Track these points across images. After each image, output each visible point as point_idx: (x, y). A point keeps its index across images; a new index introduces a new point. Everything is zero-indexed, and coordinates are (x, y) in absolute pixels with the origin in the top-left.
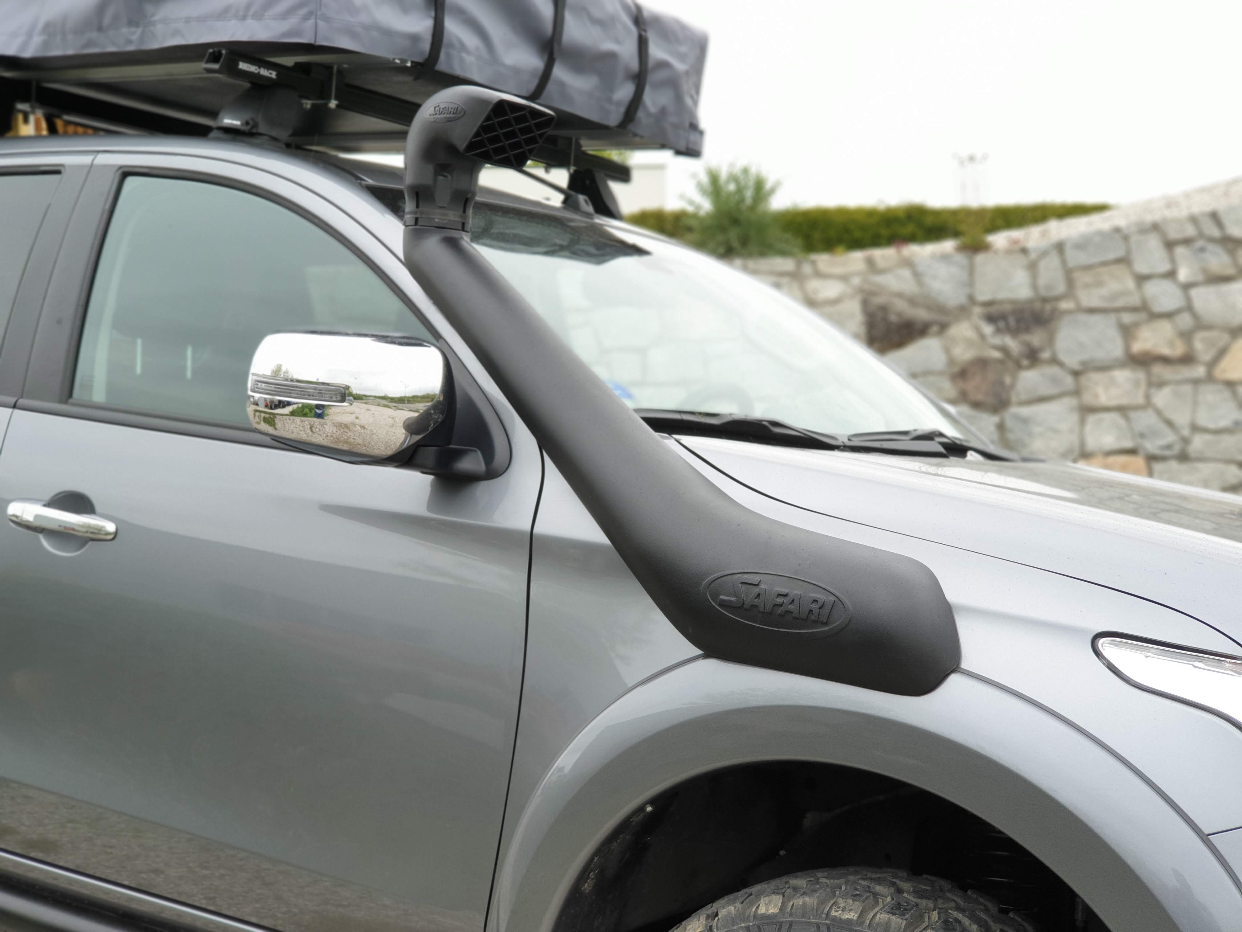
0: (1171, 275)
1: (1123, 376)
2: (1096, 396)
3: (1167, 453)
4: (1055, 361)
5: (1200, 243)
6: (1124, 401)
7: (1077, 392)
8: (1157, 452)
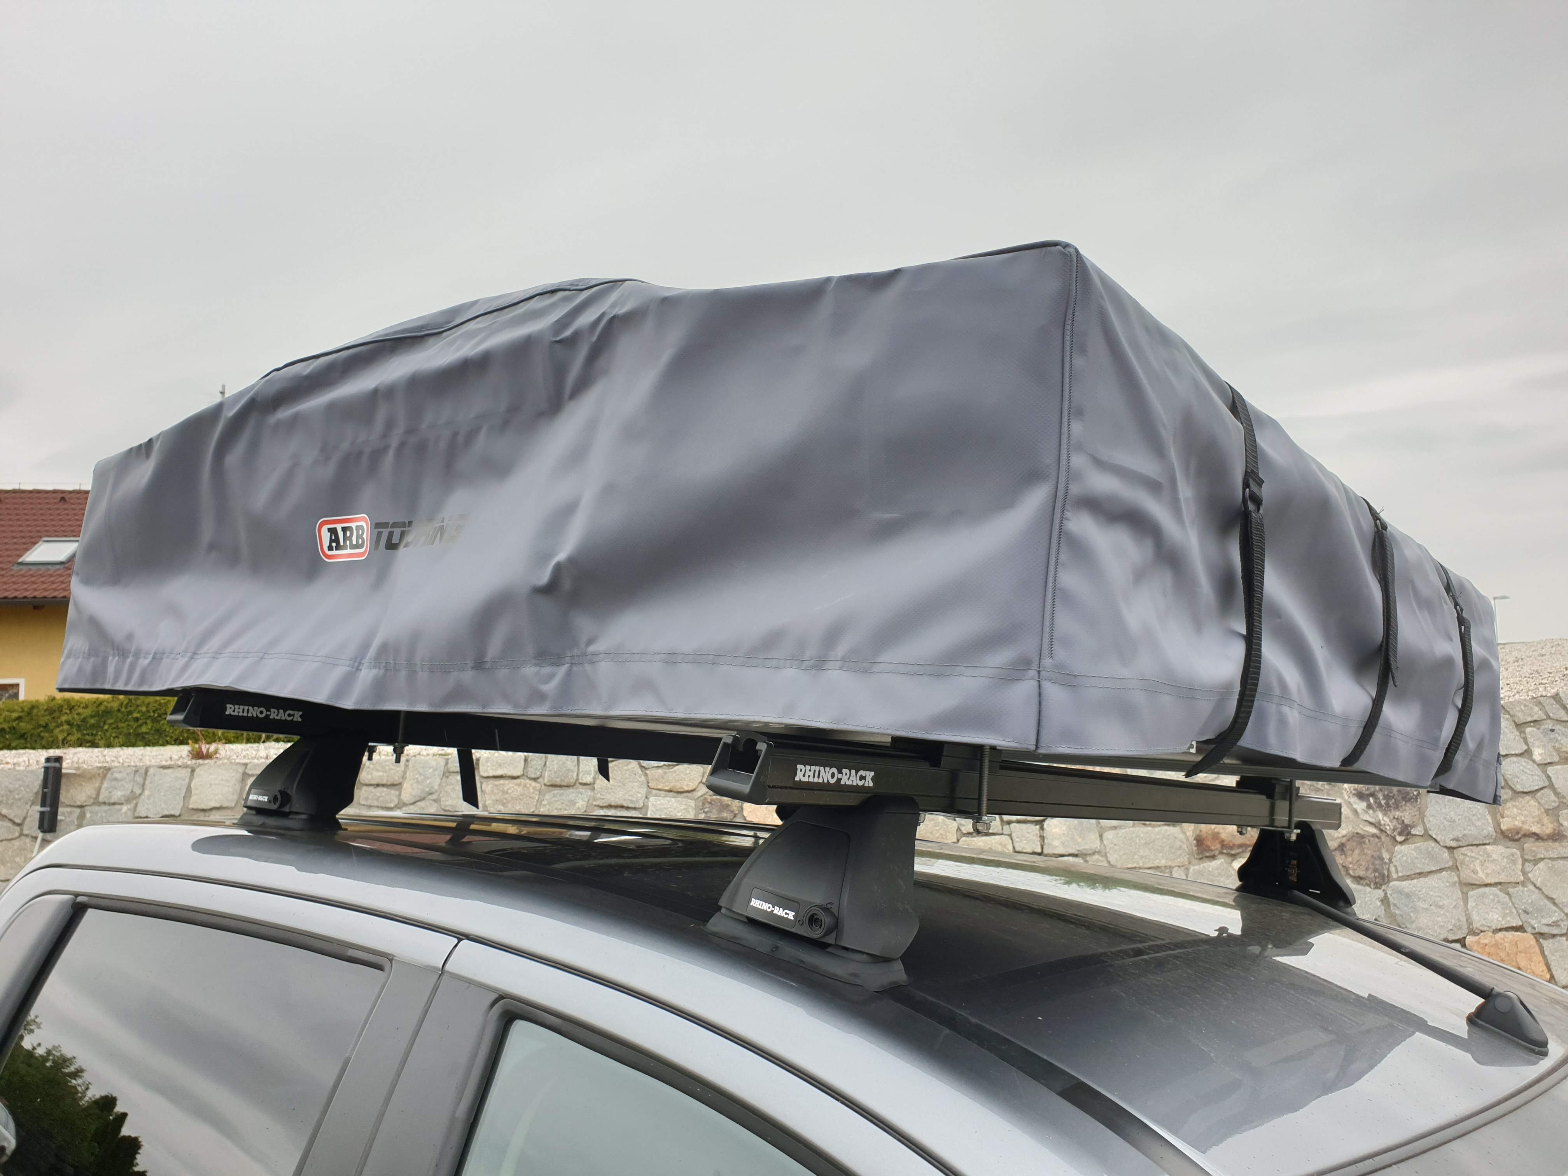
0: (1527, 753)
1: (1497, 851)
2: (1475, 872)
3: (1555, 931)
4: (1427, 836)
5: (1549, 725)
6: (1502, 878)
7: (1455, 868)
8: (1545, 930)
